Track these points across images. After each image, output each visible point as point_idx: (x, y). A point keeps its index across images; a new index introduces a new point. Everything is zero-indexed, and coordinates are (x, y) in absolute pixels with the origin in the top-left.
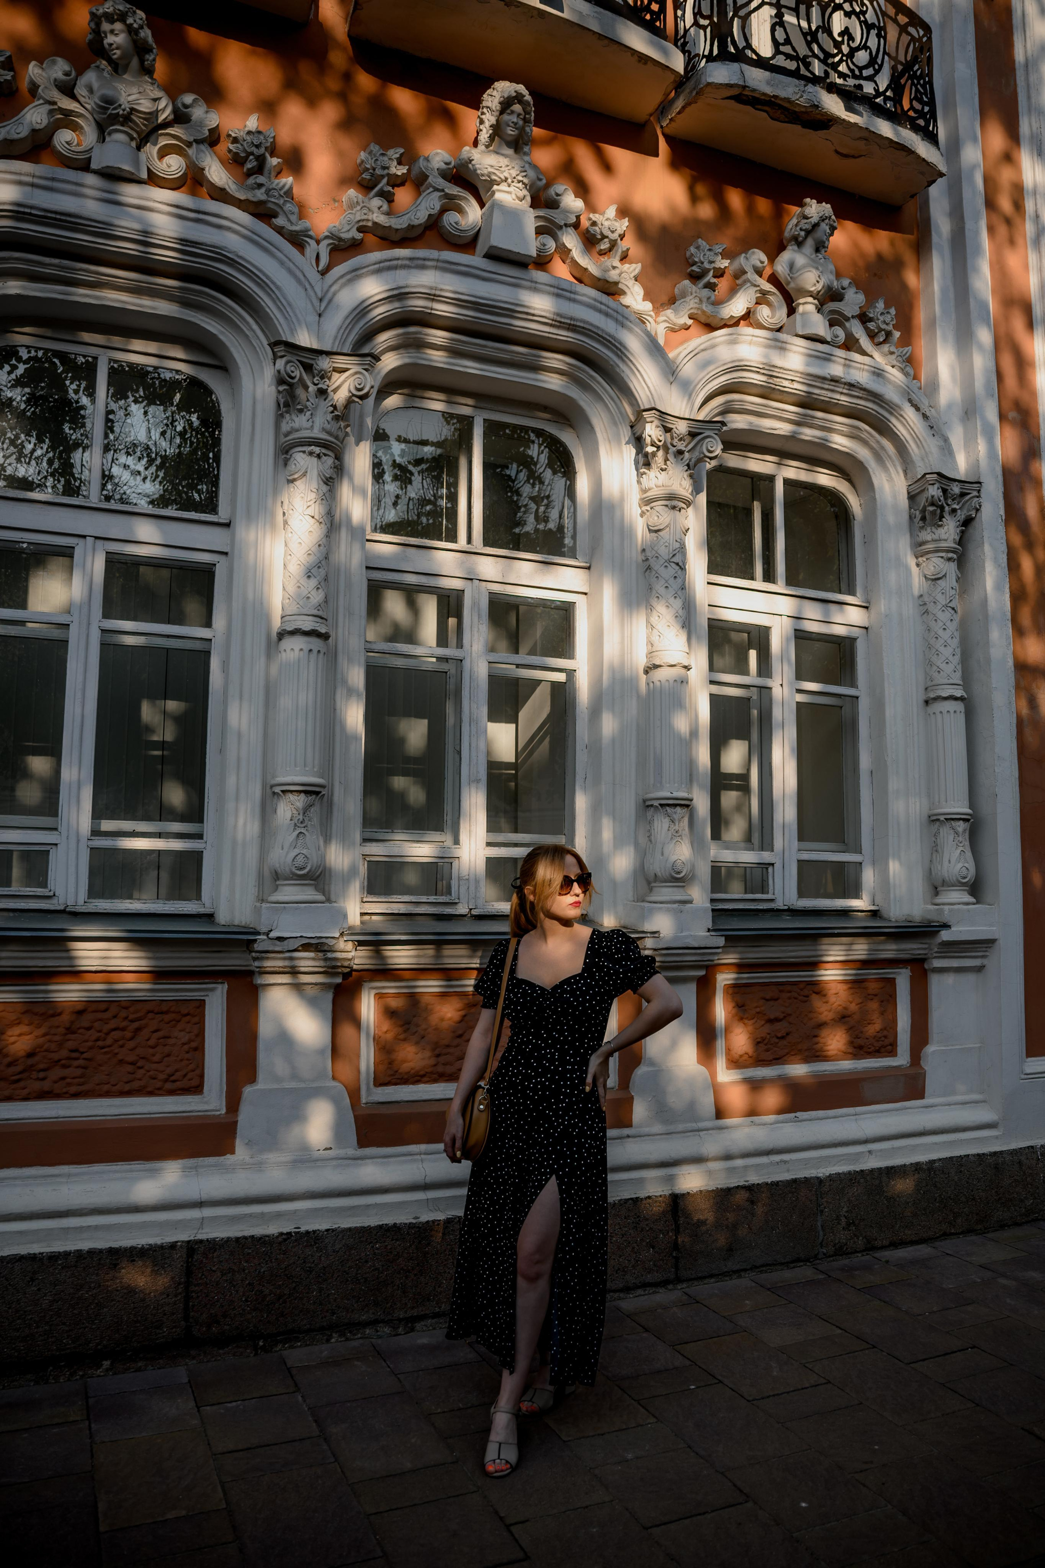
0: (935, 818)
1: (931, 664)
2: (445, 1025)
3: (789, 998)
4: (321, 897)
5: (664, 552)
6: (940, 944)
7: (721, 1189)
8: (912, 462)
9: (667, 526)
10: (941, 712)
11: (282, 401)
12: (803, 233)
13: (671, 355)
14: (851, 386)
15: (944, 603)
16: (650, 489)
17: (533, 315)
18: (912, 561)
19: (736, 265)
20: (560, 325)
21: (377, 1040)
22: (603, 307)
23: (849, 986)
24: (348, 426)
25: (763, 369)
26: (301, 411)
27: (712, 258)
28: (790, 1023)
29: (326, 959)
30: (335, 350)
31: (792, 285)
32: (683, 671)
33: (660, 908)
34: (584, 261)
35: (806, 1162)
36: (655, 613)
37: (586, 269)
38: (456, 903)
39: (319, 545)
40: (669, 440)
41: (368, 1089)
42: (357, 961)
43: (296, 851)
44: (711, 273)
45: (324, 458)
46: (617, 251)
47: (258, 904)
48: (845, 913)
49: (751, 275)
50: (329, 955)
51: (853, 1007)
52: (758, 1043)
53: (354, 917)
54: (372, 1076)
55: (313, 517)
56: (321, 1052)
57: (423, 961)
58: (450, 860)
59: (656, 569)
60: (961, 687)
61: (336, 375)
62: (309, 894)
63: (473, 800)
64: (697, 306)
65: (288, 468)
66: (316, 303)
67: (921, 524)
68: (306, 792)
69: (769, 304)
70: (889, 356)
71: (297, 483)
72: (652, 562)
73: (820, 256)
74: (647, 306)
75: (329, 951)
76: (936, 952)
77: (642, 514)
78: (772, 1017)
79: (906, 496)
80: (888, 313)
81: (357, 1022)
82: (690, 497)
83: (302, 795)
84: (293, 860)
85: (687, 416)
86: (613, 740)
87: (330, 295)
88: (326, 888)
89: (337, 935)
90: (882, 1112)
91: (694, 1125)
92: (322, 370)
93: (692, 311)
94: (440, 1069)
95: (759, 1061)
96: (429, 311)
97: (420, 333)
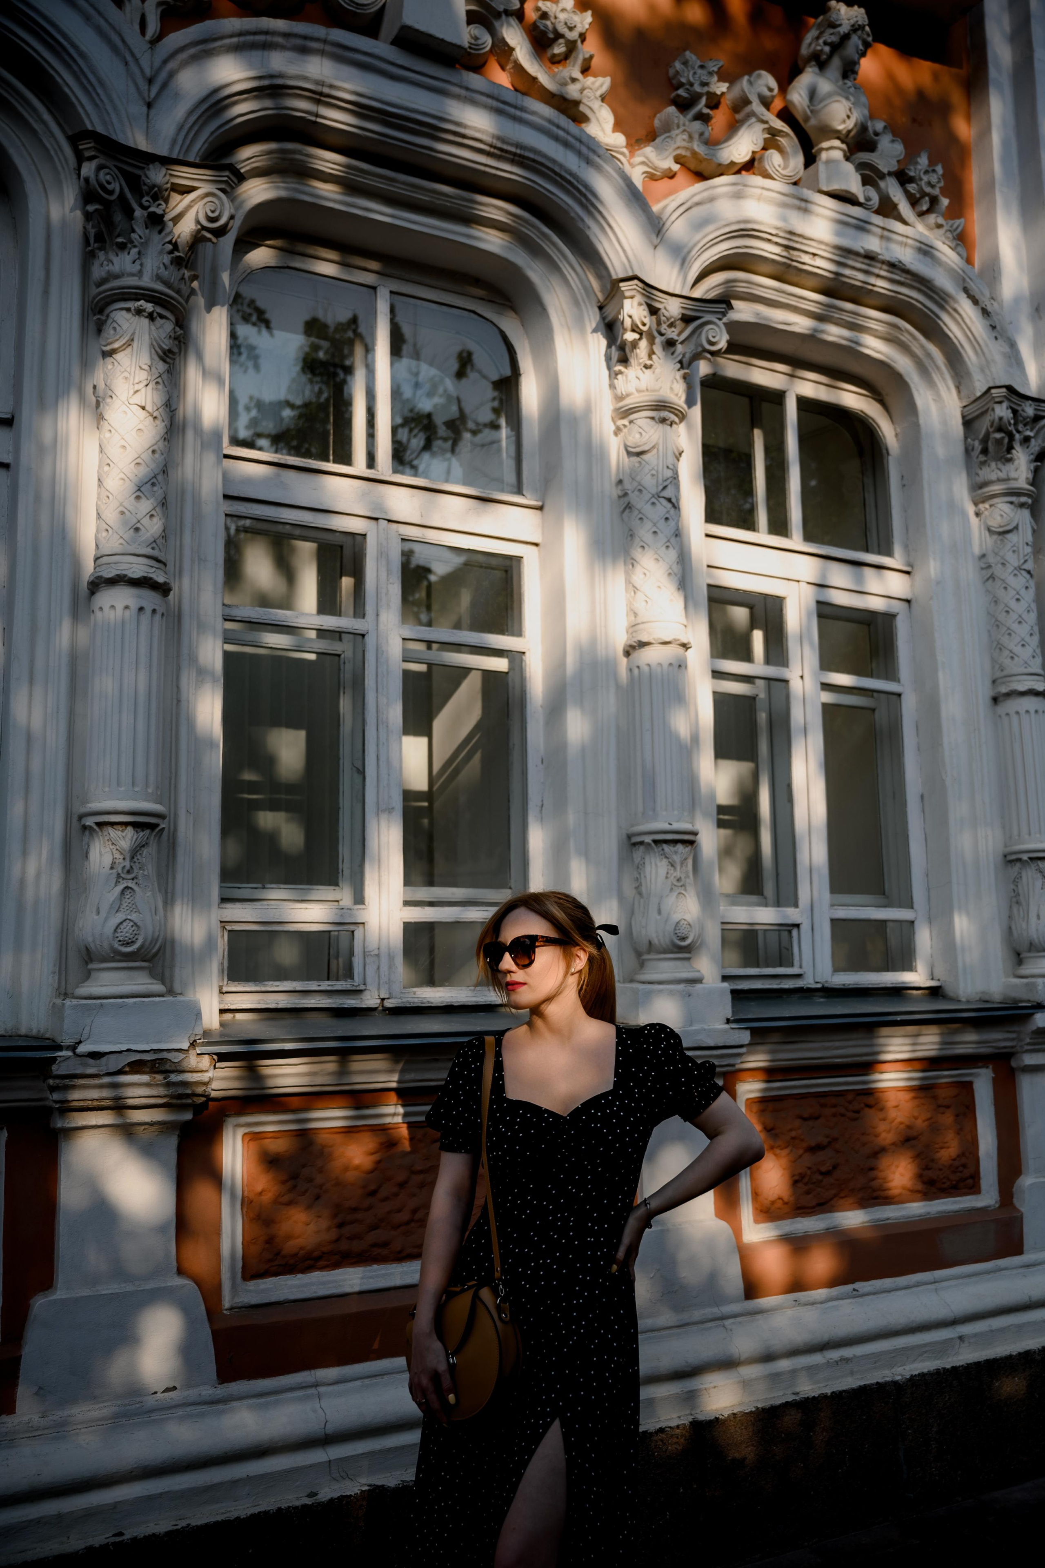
0: (1014, 857)
1: (1000, 647)
2: (351, 1176)
3: (834, 1115)
4: (158, 987)
5: (649, 483)
6: (1034, 1032)
7: (763, 1409)
8: (968, 374)
9: (654, 447)
10: (1017, 713)
11: (92, 232)
12: (827, 49)
13: (656, 208)
14: (893, 266)
15: (1016, 565)
16: (628, 395)
17: (464, 136)
18: (971, 509)
19: (736, 92)
20: (500, 153)
21: (247, 1203)
22: (561, 133)
23: (912, 1095)
24: (195, 278)
25: (776, 235)
26: (122, 247)
27: (705, 78)
28: (837, 1152)
29: (169, 1085)
30: (174, 156)
31: (813, 122)
32: (681, 650)
33: (661, 991)
34: (532, 66)
35: (876, 1359)
36: (639, 570)
37: (535, 79)
38: (361, 991)
39: (154, 452)
40: (655, 326)
41: (234, 1286)
42: (215, 1085)
43: (120, 917)
44: (704, 101)
45: (159, 321)
46: (576, 58)
47: (59, 1001)
48: (898, 992)
49: (757, 107)
50: (174, 1078)
51: (920, 1123)
52: (797, 1181)
53: (211, 1019)
54: (240, 1264)
55: (143, 408)
56: (161, 1229)
57: (319, 1080)
58: (352, 928)
59: (639, 506)
60: (1041, 678)
61: (175, 198)
62: (141, 982)
63: (384, 839)
64: (685, 144)
65: (104, 334)
66: (144, 86)
67: (982, 458)
68: (136, 825)
69: (780, 150)
70: (936, 231)
71: (118, 356)
72: (633, 498)
73: (849, 83)
74: (617, 140)
75: (173, 1072)
76: (1028, 1044)
77: (618, 431)
78: (813, 1143)
79: (959, 421)
80: (934, 171)
81: (215, 1176)
82: (685, 407)
83: (130, 831)
84: (115, 931)
85: (677, 292)
86: (583, 749)
87: (163, 75)
88: (167, 974)
89: (185, 1045)
90: (969, 1276)
91: (715, 1311)
92: (154, 186)
93: (678, 152)
94: (344, 1246)
95: (800, 1209)
96: (313, 119)
97: (300, 152)
